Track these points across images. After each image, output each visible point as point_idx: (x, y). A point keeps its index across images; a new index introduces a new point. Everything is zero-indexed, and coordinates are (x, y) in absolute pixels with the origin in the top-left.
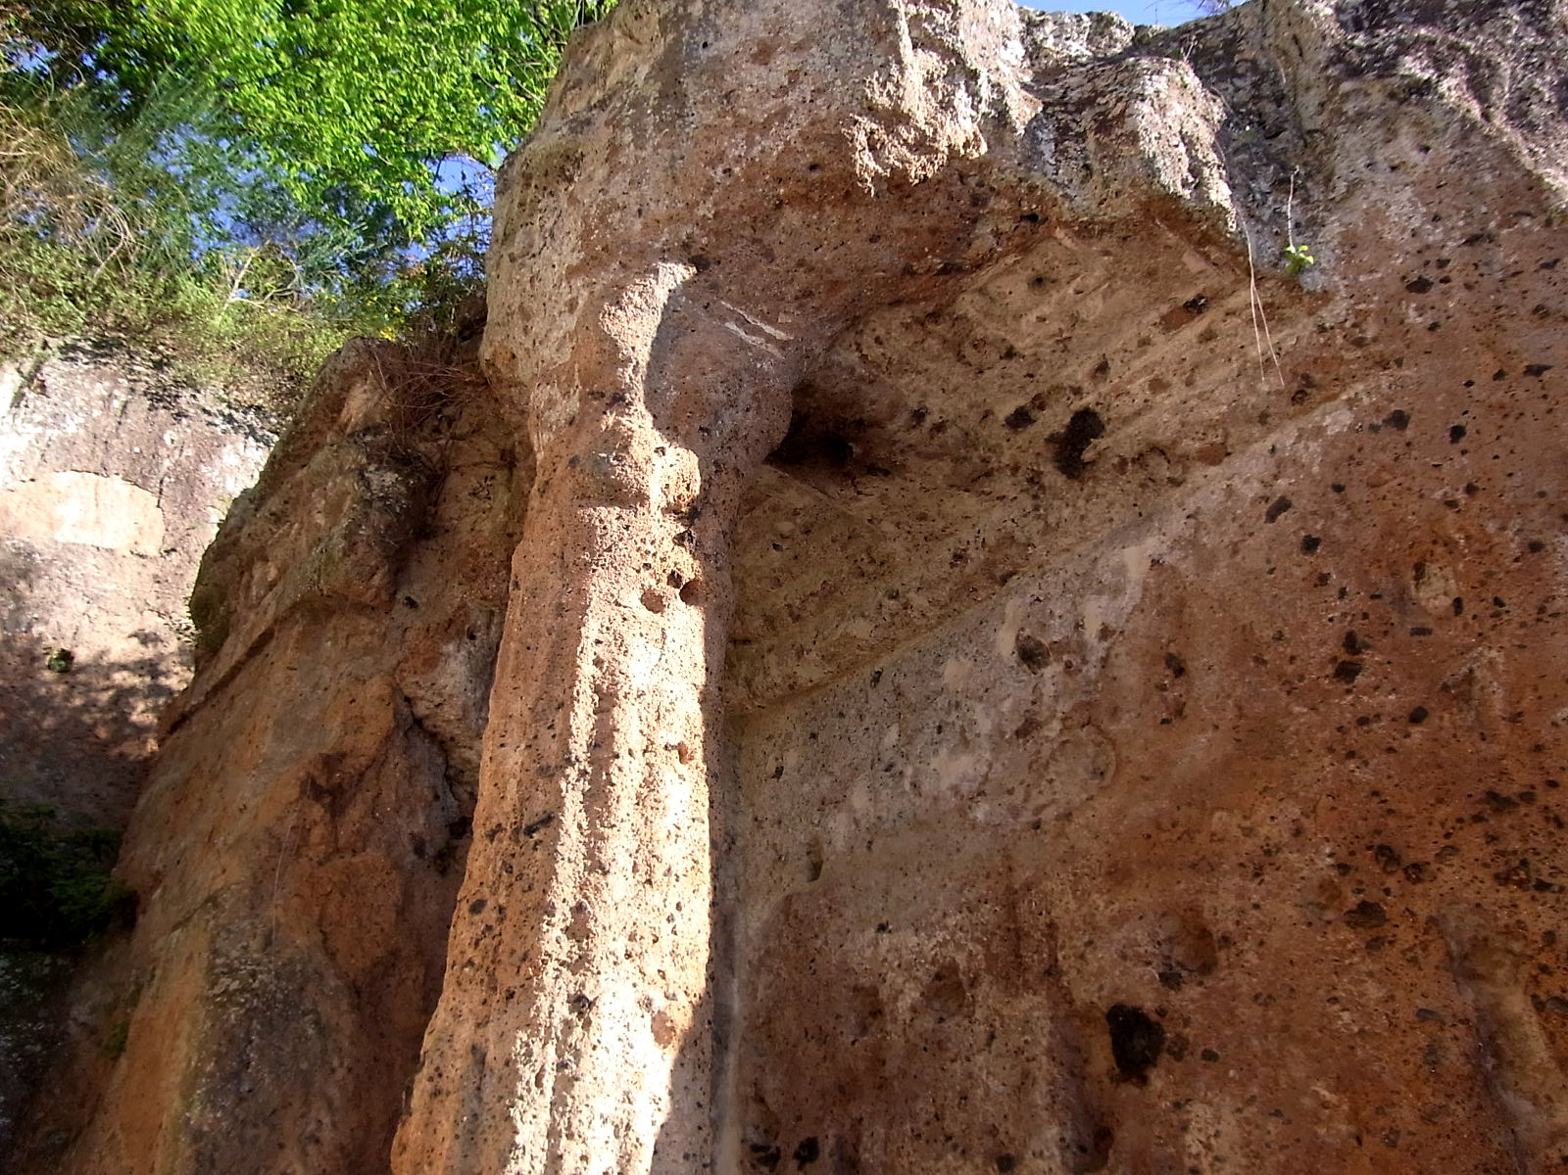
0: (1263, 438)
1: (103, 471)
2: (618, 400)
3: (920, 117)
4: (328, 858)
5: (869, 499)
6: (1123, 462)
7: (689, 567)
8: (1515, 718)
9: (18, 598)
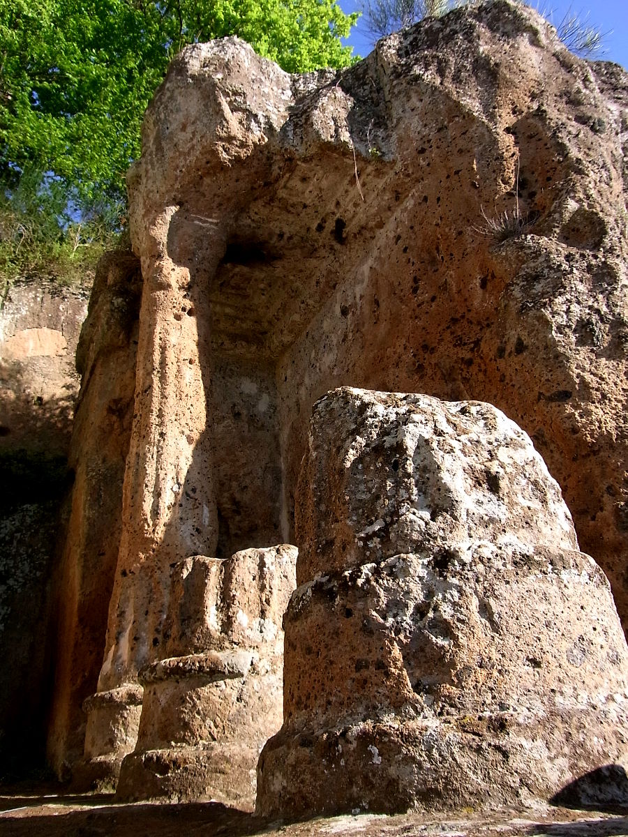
0: (392, 215)
1: (39, 326)
2: (160, 257)
3: (240, 136)
4: (121, 433)
5: (279, 269)
6: (355, 235)
7: (188, 304)
8: (459, 292)
9: (18, 381)
